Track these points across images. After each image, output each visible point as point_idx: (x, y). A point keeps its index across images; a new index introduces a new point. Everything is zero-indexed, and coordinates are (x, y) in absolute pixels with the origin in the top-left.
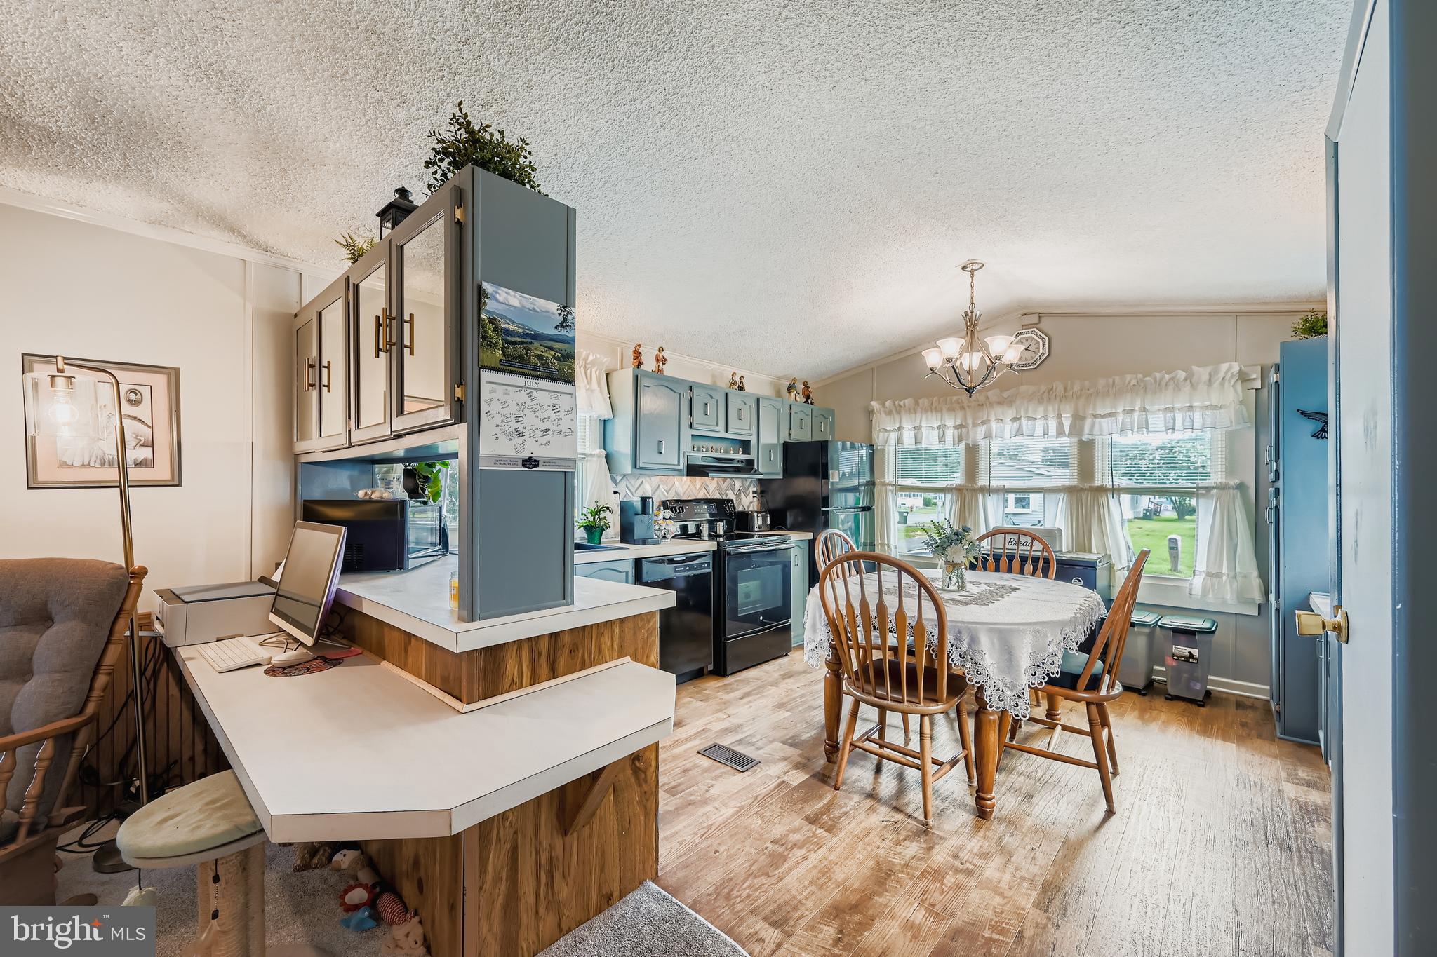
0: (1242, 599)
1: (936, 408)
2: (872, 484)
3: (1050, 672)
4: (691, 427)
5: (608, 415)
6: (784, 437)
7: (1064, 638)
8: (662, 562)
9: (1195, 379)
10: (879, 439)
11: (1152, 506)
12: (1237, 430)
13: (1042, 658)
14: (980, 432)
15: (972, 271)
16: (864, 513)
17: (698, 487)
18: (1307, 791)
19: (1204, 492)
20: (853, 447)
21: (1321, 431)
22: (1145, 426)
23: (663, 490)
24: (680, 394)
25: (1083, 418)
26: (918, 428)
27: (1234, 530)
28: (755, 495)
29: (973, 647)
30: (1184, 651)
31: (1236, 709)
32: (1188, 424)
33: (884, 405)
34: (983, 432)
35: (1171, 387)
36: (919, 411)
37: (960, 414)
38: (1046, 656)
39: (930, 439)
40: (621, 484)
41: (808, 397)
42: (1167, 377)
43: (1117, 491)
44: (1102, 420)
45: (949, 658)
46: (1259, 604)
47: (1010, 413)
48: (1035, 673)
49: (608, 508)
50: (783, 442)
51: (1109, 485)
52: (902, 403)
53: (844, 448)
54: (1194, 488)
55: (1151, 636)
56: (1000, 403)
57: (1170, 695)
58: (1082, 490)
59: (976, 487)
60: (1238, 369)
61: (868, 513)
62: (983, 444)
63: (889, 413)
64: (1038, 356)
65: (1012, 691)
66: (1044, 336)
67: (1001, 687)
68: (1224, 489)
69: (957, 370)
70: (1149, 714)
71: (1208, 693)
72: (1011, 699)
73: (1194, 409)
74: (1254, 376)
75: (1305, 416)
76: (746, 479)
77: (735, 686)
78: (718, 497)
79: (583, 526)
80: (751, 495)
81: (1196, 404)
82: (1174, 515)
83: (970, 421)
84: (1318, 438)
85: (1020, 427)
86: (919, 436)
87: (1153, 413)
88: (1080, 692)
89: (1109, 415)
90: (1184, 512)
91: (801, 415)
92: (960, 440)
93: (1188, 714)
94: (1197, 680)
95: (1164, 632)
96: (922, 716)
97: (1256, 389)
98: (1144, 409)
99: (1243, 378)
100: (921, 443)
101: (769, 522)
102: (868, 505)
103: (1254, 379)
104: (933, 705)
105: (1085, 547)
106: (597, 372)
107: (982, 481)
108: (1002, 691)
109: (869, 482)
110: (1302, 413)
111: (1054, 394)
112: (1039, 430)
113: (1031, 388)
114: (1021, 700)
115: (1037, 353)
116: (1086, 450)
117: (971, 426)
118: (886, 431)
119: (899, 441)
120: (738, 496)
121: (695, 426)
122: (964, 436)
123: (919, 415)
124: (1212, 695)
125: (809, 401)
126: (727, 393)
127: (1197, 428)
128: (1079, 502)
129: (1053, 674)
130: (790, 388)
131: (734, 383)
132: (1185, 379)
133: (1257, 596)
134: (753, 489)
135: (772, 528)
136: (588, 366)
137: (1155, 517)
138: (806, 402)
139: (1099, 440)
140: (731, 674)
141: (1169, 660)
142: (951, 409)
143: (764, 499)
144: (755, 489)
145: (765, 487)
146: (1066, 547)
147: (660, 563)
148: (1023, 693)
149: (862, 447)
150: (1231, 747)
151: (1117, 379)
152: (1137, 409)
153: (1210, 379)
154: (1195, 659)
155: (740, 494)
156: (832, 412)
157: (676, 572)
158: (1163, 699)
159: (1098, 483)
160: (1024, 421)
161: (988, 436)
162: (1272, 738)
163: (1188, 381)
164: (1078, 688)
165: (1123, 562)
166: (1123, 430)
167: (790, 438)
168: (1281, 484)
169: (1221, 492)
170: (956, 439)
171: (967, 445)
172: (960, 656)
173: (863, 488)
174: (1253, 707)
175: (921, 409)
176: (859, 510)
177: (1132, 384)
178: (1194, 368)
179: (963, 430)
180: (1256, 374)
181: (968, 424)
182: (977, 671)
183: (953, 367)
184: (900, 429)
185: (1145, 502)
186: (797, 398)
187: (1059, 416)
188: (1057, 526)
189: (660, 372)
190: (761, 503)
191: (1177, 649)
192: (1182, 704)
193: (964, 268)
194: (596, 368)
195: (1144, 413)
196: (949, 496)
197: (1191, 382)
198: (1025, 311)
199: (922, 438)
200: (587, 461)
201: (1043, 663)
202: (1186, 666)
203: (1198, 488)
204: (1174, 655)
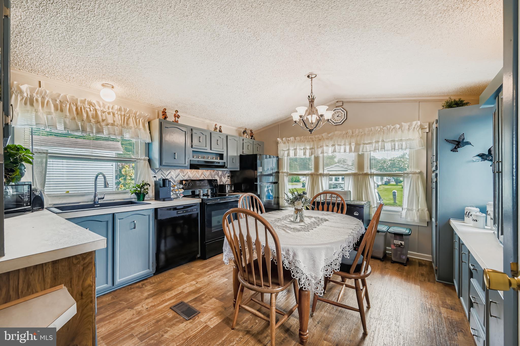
0: (421, 220)
1: (302, 141)
2: (278, 172)
3: (334, 269)
4: (192, 147)
5: (150, 141)
6: (240, 153)
7: (343, 250)
8: (170, 209)
9: (403, 128)
10: (280, 154)
11: (387, 180)
12: (419, 149)
13: (330, 262)
14: (320, 151)
15: (312, 78)
16: (275, 184)
17: (200, 174)
18: (452, 312)
19: (406, 175)
20: (270, 157)
21: (455, 148)
22: (383, 148)
23: (182, 176)
24: (185, 132)
25: (360, 145)
26: (295, 149)
27: (418, 191)
28: (229, 177)
29: (295, 259)
30: (399, 242)
31: (419, 266)
32: (400, 147)
33: (282, 140)
34: (321, 151)
35: (393, 132)
36: (296, 142)
37: (312, 143)
38: (332, 261)
39: (300, 154)
40: (158, 173)
41: (252, 136)
42: (392, 127)
43: (372, 175)
44: (367, 145)
45: (283, 264)
46: (428, 222)
47: (331, 143)
48: (327, 269)
49: (148, 184)
50: (239, 155)
51: (369, 172)
52: (289, 139)
53: (266, 158)
54: (402, 173)
55: (385, 236)
56: (327, 139)
57: (393, 261)
58: (359, 175)
59: (318, 174)
60: (420, 124)
61: (276, 184)
62: (321, 155)
63: (285, 143)
64: (342, 119)
65: (315, 280)
66: (344, 111)
67: (310, 278)
68: (414, 174)
69: (305, 121)
70: (384, 271)
71: (408, 259)
72: (315, 284)
73: (403, 140)
74: (426, 127)
75: (448, 142)
76: (224, 171)
77: (208, 265)
78: (210, 178)
79: (134, 193)
80: (227, 177)
81: (403, 139)
82: (394, 183)
83: (316, 146)
84: (453, 152)
85: (335, 149)
86: (296, 153)
87: (387, 142)
88: (351, 274)
89: (370, 143)
90: (398, 182)
91: (248, 144)
92: (312, 154)
93: (400, 270)
94: (403, 255)
95: (390, 234)
96: (271, 294)
97: (427, 132)
98: (383, 141)
99: (422, 128)
100: (297, 155)
101: (233, 189)
102: (276, 181)
103: (426, 128)
104: (276, 287)
105: (360, 199)
106: (143, 121)
107: (321, 171)
108: (310, 280)
109: (277, 172)
110: (447, 141)
111: (348, 135)
112: (342, 150)
113: (340, 132)
114: (319, 286)
115: (342, 118)
116: (361, 158)
117: (316, 148)
118: (283, 150)
119: (288, 155)
120: (220, 178)
121: (194, 146)
122: (313, 152)
123: (296, 143)
124: (409, 260)
125: (253, 138)
126: (211, 133)
127: (404, 148)
128: (358, 179)
129: (336, 270)
130: (244, 132)
131: (216, 129)
132: (399, 128)
133: (427, 219)
134: (227, 175)
135: (234, 191)
136: (137, 117)
137: (389, 184)
138: (252, 138)
139: (366, 153)
140: (208, 258)
141: (392, 246)
142: (308, 141)
143: (232, 179)
144: (229, 175)
145: (233, 174)
146: (352, 199)
147: (169, 210)
148: (320, 282)
149: (274, 157)
150: (418, 287)
151: (372, 128)
152: (380, 141)
153: (409, 128)
154: (403, 246)
155: (221, 177)
156: (263, 143)
157: (177, 213)
158: (390, 263)
159: (365, 172)
160: (337, 146)
161: (322, 153)
162: (434, 282)
163: (400, 129)
164: (350, 273)
165: (375, 205)
166: (375, 150)
167: (243, 154)
168: (438, 172)
169: (413, 175)
170: (310, 154)
171: (315, 156)
172: (289, 262)
173: (274, 174)
174: (425, 265)
175: (297, 142)
176: (273, 183)
177: (378, 130)
178: (403, 123)
179: (313, 150)
180: (427, 126)
181: (315, 147)
182: (297, 271)
183: (302, 120)
184: (288, 150)
185: (385, 179)
186: (247, 137)
187: (350, 144)
188: (349, 190)
189: (177, 122)
190: (231, 181)
191: (395, 242)
192: (397, 264)
193: (308, 76)
194: (142, 118)
195: (383, 142)
196: (308, 177)
197: (401, 129)
198: (337, 101)
199: (297, 154)
200: (137, 162)
201: (331, 265)
202: (399, 249)
203: (404, 174)
204: (394, 244)
